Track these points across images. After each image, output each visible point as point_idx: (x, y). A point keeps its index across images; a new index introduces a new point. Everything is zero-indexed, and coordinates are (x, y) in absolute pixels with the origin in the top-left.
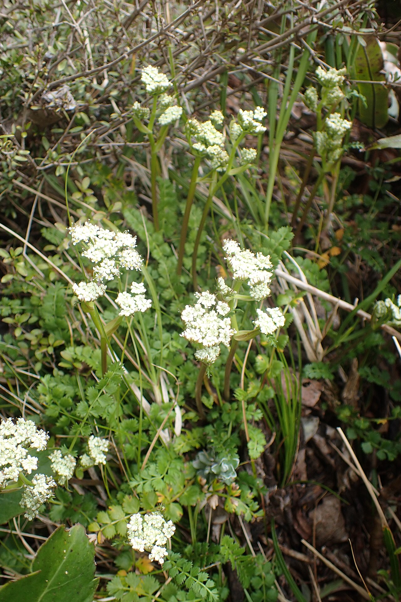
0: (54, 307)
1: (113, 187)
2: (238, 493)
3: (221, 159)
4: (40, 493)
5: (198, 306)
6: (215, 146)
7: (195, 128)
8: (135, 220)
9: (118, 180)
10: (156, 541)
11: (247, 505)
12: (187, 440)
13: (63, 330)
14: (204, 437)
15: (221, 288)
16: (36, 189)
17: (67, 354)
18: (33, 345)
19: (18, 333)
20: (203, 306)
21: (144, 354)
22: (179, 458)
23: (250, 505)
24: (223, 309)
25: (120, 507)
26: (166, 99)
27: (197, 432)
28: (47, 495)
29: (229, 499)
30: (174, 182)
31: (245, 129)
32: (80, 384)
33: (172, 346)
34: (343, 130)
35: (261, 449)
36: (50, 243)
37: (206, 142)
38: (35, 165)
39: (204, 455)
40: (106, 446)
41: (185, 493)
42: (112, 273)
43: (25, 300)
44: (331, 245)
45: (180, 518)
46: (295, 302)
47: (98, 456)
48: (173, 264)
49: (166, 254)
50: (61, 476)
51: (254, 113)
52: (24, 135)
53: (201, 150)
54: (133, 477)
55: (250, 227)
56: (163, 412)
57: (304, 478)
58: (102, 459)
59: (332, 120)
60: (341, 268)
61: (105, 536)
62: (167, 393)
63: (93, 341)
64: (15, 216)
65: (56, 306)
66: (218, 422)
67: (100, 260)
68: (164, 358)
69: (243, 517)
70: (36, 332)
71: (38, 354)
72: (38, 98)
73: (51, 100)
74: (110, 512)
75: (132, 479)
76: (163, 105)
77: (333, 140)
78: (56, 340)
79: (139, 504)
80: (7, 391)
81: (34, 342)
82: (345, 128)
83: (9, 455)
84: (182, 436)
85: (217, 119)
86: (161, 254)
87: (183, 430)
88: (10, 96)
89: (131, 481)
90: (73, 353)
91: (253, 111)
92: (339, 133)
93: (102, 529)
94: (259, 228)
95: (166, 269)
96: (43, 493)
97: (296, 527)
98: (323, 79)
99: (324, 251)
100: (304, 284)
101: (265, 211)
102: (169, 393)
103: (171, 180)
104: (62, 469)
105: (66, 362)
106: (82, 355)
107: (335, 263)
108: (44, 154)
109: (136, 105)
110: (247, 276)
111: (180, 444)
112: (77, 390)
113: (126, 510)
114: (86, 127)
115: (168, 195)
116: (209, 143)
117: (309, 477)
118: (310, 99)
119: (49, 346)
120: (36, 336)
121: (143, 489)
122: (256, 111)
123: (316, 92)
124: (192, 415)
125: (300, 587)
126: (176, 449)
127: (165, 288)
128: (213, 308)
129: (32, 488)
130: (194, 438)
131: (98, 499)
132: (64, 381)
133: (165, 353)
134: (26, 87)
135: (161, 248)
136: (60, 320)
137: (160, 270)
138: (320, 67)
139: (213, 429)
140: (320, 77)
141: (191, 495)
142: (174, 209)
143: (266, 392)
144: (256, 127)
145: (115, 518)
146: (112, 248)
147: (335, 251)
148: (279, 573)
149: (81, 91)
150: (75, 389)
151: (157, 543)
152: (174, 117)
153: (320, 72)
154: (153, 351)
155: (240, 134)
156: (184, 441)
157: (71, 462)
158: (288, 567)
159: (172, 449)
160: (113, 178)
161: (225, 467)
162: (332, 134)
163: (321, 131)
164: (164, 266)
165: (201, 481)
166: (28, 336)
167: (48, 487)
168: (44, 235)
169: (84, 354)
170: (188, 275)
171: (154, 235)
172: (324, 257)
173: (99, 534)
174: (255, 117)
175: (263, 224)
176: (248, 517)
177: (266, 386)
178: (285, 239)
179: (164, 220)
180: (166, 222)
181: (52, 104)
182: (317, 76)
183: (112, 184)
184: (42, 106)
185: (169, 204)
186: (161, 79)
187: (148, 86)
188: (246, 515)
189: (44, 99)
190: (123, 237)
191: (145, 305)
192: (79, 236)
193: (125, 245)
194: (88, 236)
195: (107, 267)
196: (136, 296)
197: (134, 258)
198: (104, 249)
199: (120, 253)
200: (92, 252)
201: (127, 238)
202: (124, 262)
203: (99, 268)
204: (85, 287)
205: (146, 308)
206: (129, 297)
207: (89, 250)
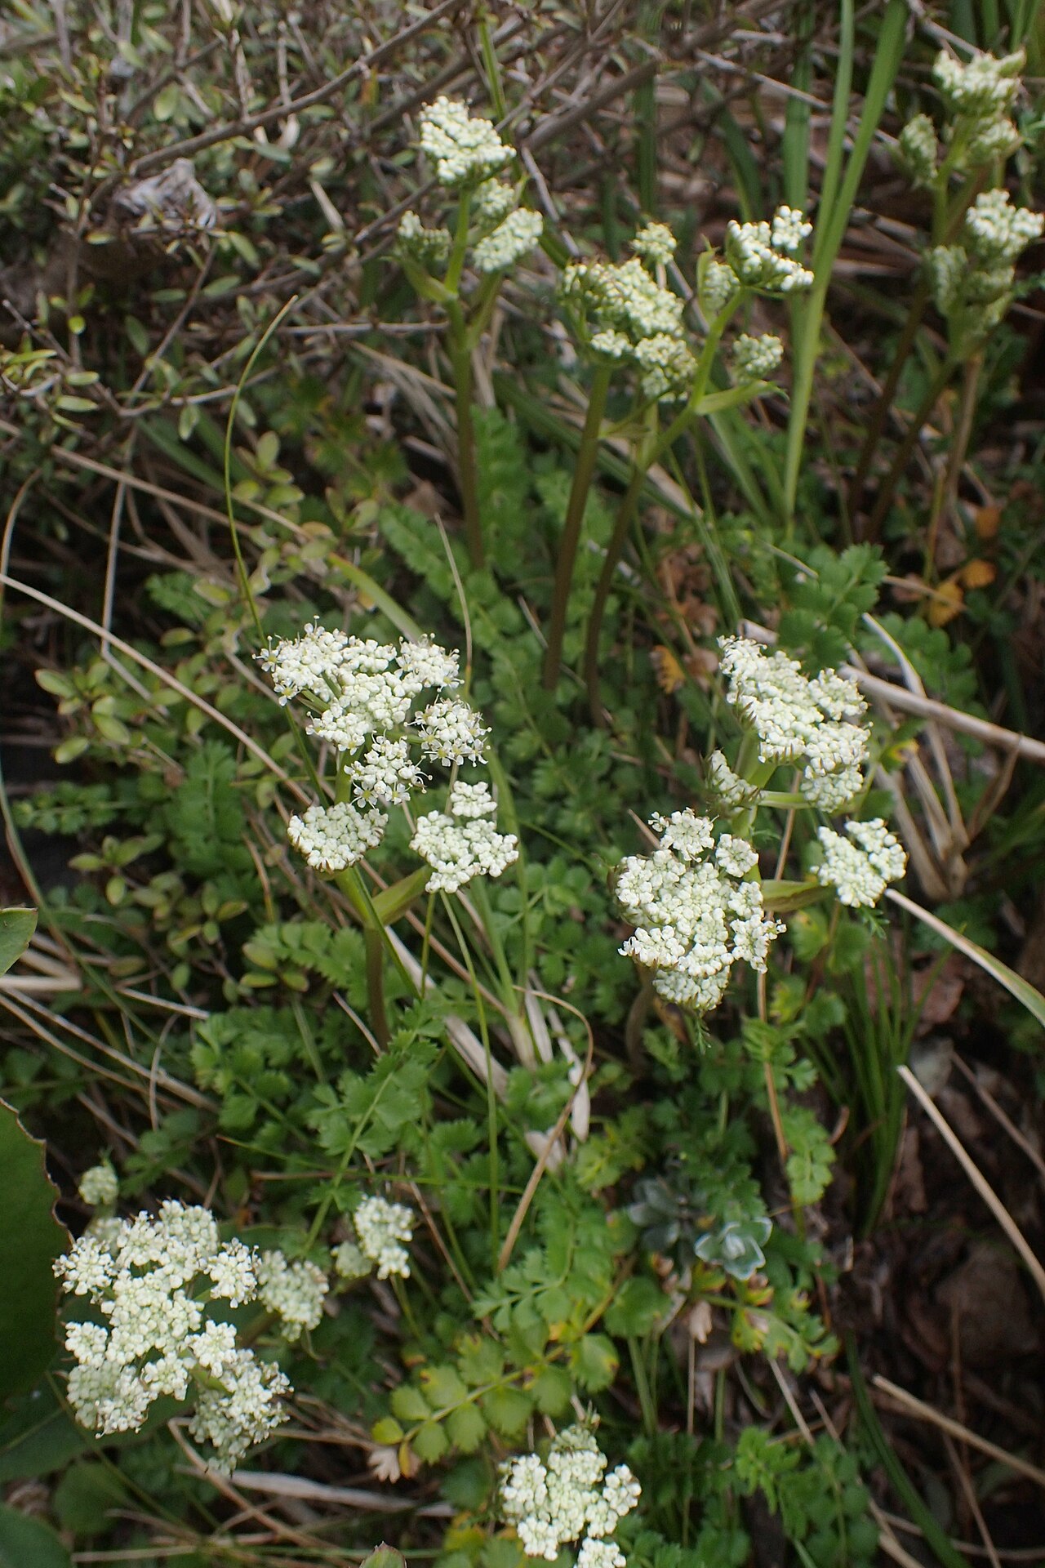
0: (211, 813)
1: (335, 436)
2: (765, 1295)
3: (676, 370)
4: (252, 1418)
5: (663, 855)
6: (661, 341)
7: (598, 289)
8: (414, 540)
9: (349, 413)
10: (587, 1524)
11: (791, 1326)
12: (607, 1151)
13: (240, 873)
14: (654, 1134)
15: (723, 787)
16: (118, 467)
17: (261, 949)
18: (160, 921)
19: (116, 891)
20: (675, 852)
21: (475, 927)
22: (594, 1204)
23: (802, 1327)
24: (737, 858)
25: (451, 1371)
26: (498, 195)
27: (632, 1120)
28: (271, 1418)
29: (743, 1314)
30: (511, 410)
31: (750, 280)
32: (304, 1028)
33: (552, 899)
34: (1019, 243)
35: (824, 1177)
36: (178, 622)
37: (627, 326)
38: (115, 405)
39: (659, 1190)
40: (404, 1224)
41: (619, 1301)
42: (401, 779)
43: (123, 784)
44: (963, 556)
45: (611, 1376)
46: (894, 755)
47: (385, 1253)
48: (530, 655)
49: (507, 629)
50: (292, 1323)
51: (772, 228)
52: (77, 326)
53: (618, 352)
54: (483, 1288)
55: (746, 535)
56: (540, 1087)
57: (917, 1201)
58: (397, 1260)
59: (984, 212)
60: (999, 621)
61: (418, 1454)
62: (544, 1027)
63: (326, 896)
64: (63, 533)
65: (216, 810)
66: (688, 1089)
67: (361, 740)
68: (532, 936)
69: (783, 1360)
70: (167, 881)
71: (177, 943)
72: (106, 207)
73: (143, 210)
74: (425, 1386)
75: (480, 1293)
76: (488, 217)
77: (988, 271)
78: (222, 902)
79: (501, 1355)
80: (99, 1045)
81: (162, 912)
82: (1022, 234)
83: (153, 1324)
84: (594, 1140)
85: (656, 249)
86: (494, 631)
87: (596, 1120)
88: (20, 202)
89: (476, 1298)
90: (276, 944)
91: (770, 220)
92: (1008, 251)
93: (409, 1435)
94: (769, 535)
95: (513, 673)
96: (257, 1415)
97: (907, 1339)
98: (957, 93)
99: (944, 574)
100: (914, 697)
101: (783, 482)
102: (548, 1022)
103: (501, 405)
104: (292, 1303)
105: (262, 970)
106: (302, 947)
107: (980, 609)
108: (135, 366)
109: (410, 224)
110: (797, 745)
111: (590, 1165)
112: (297, 1045)
113: (468, 1377)
114: (250, 275)
115: (500, 454)
116: (641, 328)
117: (931, 1196)
118: (916, 153)
119: (203, 919)
120: (168, 894)
121: (511, 1319)
122: (778, 221)
123: (931, 130)
124: (612, 1071)
125: (921, 1491)
126: (581, 1181)
127: (513, 732)
128: (708, 855)
129: (225, 1402)
130: (626, 1140)
131: (376, 1315)
132: (258, 1023)
133: (534, 922)
134: (64, 169)
135: (493, 613)
136: (230, 849)
137: (496, 679)
138: (944, 55)
139: (676, 1111)
140: (947, 85)
141: (636, 1304)
142: (519, 493)
143: (823, 1009)
144: (785, 274)
145: (439, 1402)
146: (394, 701)
147: (978, 574)
148: (868, 1463)
149: (223, 166)
150: (291, 1043)
151: (591, 1531)
152: (520, 245)
153: (946, 68)
154: (500, 918)
155: (731, 294)
156: (602, 1155)
157: (316, 1282)
158: (888, 1438)
159: (569, 1182)
160: (331, 409)
161: (735, 1246)
162: (981, 255)
163: (947, 246)
164: (505, 665)
165: (659, 1264)
166: (144, 896)
167: (268, 1395)
168: (156, 596)
169: (309, 943)
170: (572, 680)
171: (472, 580)
172: (947, 592)
173: (404, 1449)
174: (778, 239)
175: (779, 523)
176: (797, 1361)
177: (821, 991)
178: (862, 582)
179: (493, 527)
180: (497, 534)
181: (146, 223)
182: (936, 82)
183: (332, 428)
184: (118, 233)
185: (504, 480)
186: (479, 137)
187: (442, 163)
188: (792, 1356)
189: (120, 207)
190: (421, 657)
191: (501, 855)
192: (294, 675)
193: (428, 685)
194: (319, 670)
195: (385, 764)
196: (469, 825)
197: (461, 727)
198: (371, 706)
199: (419, 714)
200: (335, 720)
201: (430, 660)
202: (434, 742)
203: (361, 768)
204: (324, 824)
205: (504, 864)
206: (449, 830)
207: (325, 714)
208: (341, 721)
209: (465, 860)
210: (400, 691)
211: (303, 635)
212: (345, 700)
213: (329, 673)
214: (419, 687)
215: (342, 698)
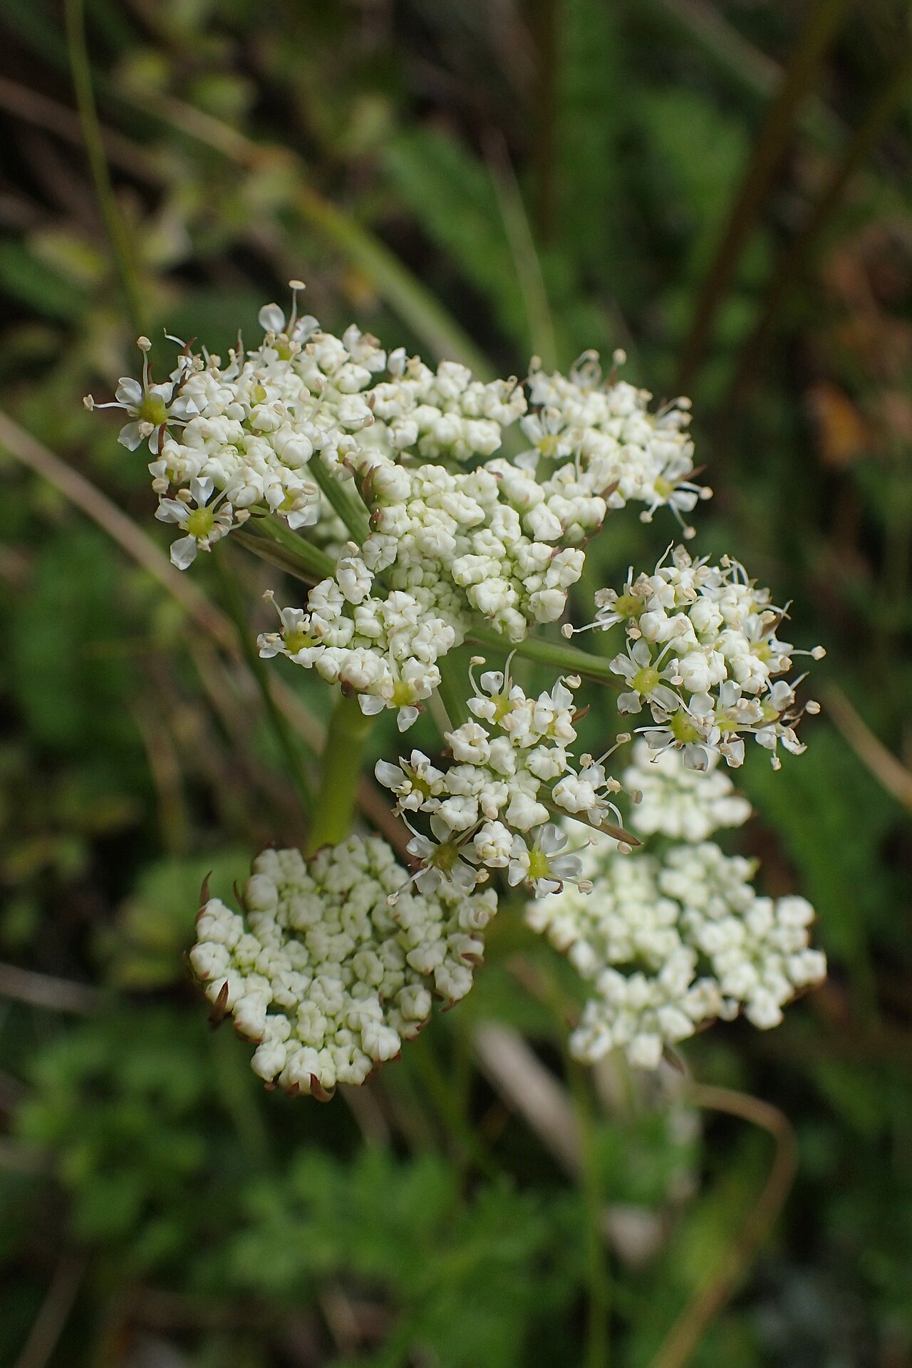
67: (432, 682)
146: (532, 553)
190: (590, 417)
191: (772, 962)
192: (223, 465)
193: (617, 501)
194: (303, 450)
195: (509, 762)
196: (676, 857)
197: (735, 641)
198: (464, 569)
199: (604, 599)
200: (348, 610)
201: (615, 426)
202: (659, 697)
203: (432, 775)
204: (308, 911)
205: (784, 991)
206: (624, 870)
207: (322, 590)
208: (367, 616)
209: (678, 969)
210: (547, 523)
211: (256, 339)
212: (383, 549)
213: (332, 458)
214: (598, 508)
215: (374, 544)
